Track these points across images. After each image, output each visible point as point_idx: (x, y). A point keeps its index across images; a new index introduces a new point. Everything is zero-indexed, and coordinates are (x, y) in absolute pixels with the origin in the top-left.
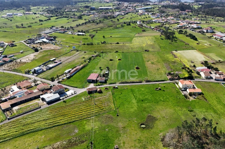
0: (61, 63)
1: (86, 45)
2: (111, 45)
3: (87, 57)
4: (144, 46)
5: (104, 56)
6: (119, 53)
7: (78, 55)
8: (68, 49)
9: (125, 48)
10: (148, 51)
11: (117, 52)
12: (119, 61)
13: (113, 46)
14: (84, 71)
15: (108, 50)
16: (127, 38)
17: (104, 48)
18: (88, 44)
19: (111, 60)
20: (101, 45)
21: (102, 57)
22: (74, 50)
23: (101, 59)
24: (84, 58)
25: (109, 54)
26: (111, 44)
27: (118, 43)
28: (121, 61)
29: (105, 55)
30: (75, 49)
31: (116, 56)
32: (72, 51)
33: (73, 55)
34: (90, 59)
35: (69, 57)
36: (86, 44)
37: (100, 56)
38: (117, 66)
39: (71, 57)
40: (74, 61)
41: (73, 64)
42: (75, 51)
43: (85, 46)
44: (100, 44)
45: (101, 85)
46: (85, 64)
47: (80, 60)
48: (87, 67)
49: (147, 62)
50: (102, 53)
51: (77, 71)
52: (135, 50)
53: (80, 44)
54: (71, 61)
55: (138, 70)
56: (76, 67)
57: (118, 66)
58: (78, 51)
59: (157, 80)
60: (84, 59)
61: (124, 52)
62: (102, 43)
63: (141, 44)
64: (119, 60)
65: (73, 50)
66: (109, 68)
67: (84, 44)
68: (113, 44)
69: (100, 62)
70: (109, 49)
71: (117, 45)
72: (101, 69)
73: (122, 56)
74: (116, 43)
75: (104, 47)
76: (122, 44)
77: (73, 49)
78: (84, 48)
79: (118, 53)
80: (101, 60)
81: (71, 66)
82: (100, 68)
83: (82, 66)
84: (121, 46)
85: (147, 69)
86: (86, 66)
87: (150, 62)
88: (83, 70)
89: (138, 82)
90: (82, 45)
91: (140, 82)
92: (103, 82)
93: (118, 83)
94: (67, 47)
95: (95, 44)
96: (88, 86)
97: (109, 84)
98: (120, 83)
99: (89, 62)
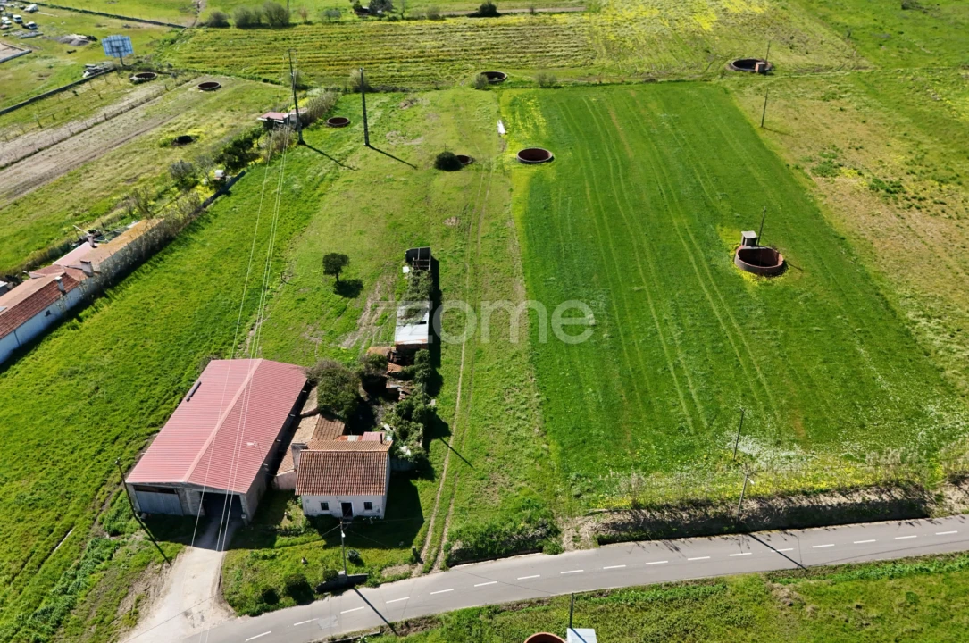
1: (233, 30)
2: (439, 24)
3: (215, 128)
4: (707, 27)
5: (382, 123)
6: (513, 86)
7: (140, 112)
8: (69, 61)
9: (558, 47)
10: (763, 71)
11: (493, 79)
12: (534, 169)
13: (454, 30)
14: (143, 312)
15: (413, 69)
17: (375, 50)
18: (246, 23)
19: (449, 163)
20: (349, 29)
21: (359, 127)
22: (115, 69)
23: (347, 147)
24: (184, 140)
25: (426, 98)
26: (434, 17)
27: (489, 11)
28: (548, 170)
29: (383, 106)
30: (132, 62)
31: (492, 121)
32: (96, 74)
33: (86, 115)
34: (238, 154)
35: (43, 137)
36: (231, 21)
37: (341, 123)
38: (516, 227)
39: (64, 131)
40: (73, 174)
41: (57, 206)
42: (123, 81)
43: (220, 32)
44: (351, 16)
45: (336, 585)
46: (174, 207)
47: (137, 164)
48: (188, 260)
49: (818, 180)
50: (363, 88)
51: (58, 306)
52: (644, 62)
53: (187, 21)
54: (41, 179)
55: (778, 280)
56: (66, 249)
57: (530, 236)
58: (147, 76)
60: (178, 155)
61: (560, 81)
62: (359, 10)
63: (672, 14)
64: (531, 156)
65: (108, 71)
66: (435, 264)
67: (219, 23)
68: (449, 21)
69: (337, 185)
70: (422, 56)
71: (481, 21)
72: (347, 274)
73: (547, 115)
74: (476, 6)
75: (377, 37)
76: (522, 19)
77: (108, 63)
78: (209, 52)
79: (508, 95)
80: (348, 162)
81: (22, 234)
82: (334, 264)
83: (136, 230)
84: (518, 29)
85: (870, 268)
86: (185, 242)
87: (848, 179)
88: (134, 292)
89: (866, 503)
90: (201, 31)
91: (895, 502)
92: (357, 509)
93: (586, 531)
94: (70, 47)
95: (309, 23)
96: (134, 618)
97: (450, 563)
98: (609, 519)
99: (221, 188)
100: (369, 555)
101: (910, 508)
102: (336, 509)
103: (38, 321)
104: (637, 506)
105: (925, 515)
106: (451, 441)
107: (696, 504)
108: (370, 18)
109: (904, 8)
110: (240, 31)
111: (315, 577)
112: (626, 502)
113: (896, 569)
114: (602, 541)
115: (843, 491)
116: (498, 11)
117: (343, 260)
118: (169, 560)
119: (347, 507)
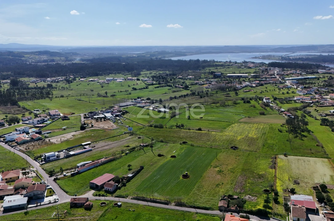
0: (91, 150)
1: (153, 127)
5: (158, 148)
6: (186, 145)
7: (126, 141)
8: (123, 130)
9: (204, 138)
12: (171, 159)
13: (190, 133)
14: (105, 168)
15: (174, 139)
16: (223, 123)
17: (172, 135)
18: (156, 127)
19: (160, 156)
20: (173, 130)
23: (148, 151)
24: (128, 146)
25: (170, 145)
26: (189, 129)
27: (200, 129)
28: (173, 159)
29: (161, 145)
30: (131, 132)
31: (175, 150)
33: (119, 140)
35: (112, 143)
37: (152, 147)
39: (114, 143)
41: (105, 153)
43: (150, 128)
44: (174, 127)
45: (103, 196)
46: (118, 156)
47: (119, 149)
48: (115, 163)
49: (212, 169)
50: (162, 141)
51: (96, 165)
52: (215, 144)
53: (147, 125)
54: (105, 150)
57: (159, 167)
58: (132, 135)
59: (197, 204)
60: (125, 148)
61: (195, 145)
63: (236, 135)
64: (173, 157)
67: (151, 126)
68: (192, 130)
69: (142, 156)
70: (178, 137)
71: (197, 131)
73: (185, 151)
74: (197, 128)
75: (175, 132)
76: (205, 132)
77: (128, 132)
78: (145, 131)
79: (183, 146)
80: (146, 153)
82: (129, 166)
84: (201, 134)
85: (200, 180)
86: (116, 160)
87: (217, 169)
88: (106, 165)
89: (162, 202)
90: (147, 127)
91: (165, 202)
92: (109, 190)
93: (130, 198)
94: (125, 128)
95: (166, 128)
96: (84, 194)
97: (115, 197)
98: (133, 197)
99: (126, 154)
100: (108, 194)
101: (167, 203)
102: (107, 189)
103: (93, 166)
104: (137, 196)
105: (168, 205)
106: (125, 187)
107: (143, 197)
108: (178, 128)
109: (287, 141)
110: (154, 128)
111: (101, 195)
112: (136, 196)
113: (158, 208)
114: (131, 199)
115: (160, 200)
116: (202, 130)
117: (131, 165)
118: (90, 191)
119: (108, 189)
